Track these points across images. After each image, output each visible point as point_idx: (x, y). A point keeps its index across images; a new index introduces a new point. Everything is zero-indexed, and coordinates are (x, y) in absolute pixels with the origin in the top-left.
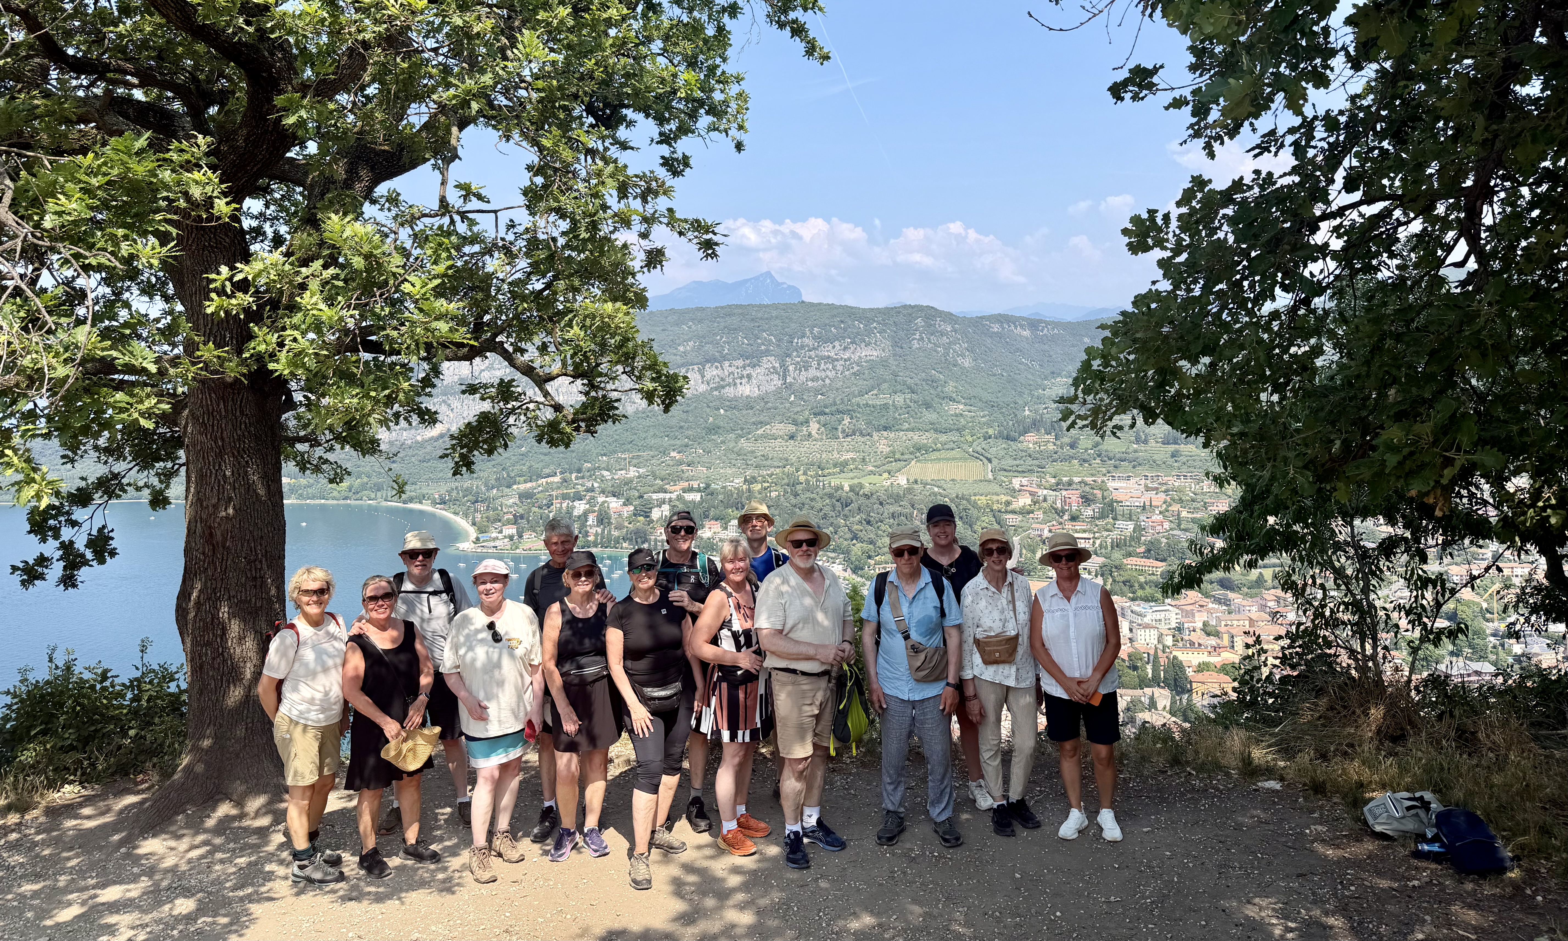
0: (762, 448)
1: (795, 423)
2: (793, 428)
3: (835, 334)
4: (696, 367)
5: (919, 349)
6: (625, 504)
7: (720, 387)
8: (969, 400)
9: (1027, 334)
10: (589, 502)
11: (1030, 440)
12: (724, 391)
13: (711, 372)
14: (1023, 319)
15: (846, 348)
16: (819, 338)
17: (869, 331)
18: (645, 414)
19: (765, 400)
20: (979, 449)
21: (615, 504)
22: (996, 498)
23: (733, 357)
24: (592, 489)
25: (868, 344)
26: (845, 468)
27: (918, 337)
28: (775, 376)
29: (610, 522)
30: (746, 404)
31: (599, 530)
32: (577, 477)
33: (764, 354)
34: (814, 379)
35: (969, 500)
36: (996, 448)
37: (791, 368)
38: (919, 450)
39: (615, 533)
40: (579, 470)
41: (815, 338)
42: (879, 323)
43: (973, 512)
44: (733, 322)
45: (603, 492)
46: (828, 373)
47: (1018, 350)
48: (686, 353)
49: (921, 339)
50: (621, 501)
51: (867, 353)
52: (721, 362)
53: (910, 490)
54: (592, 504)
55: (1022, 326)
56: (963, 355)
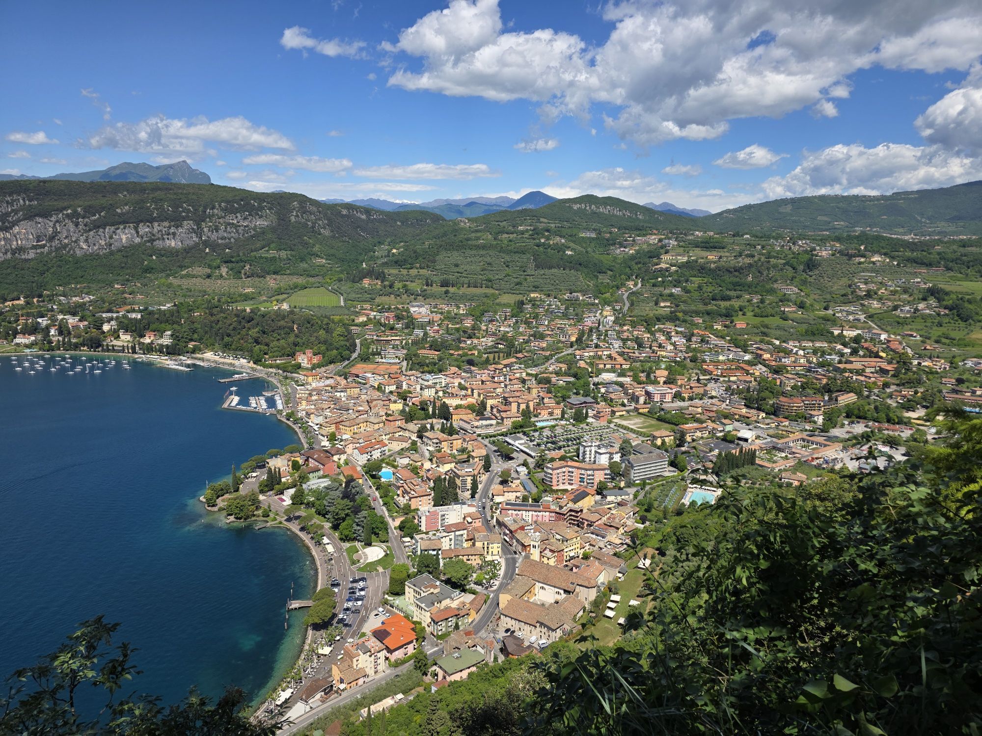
0: (186, 283)
1: (210, 267)
2: (209, 271)
3: (237, 209)
4: (131, 225)
5: (296, 222)
6: (80, 320)
7: (152, 241)
8: (329, 257)
9: (364, 217)
10: (50, 319)
11: (366, 282)
12: (155, 243)
13: (144, 229)
14: (362, 207)
15: (245, 219)
16: (225, 210)
17: (261, 208)
18: (94, 257)
19: (187, 251)
20: (335, 287)
21: (72, 321)
22: (346, 317)
23: (160, 219)
24: (52, 310)
25: (261, 217)
26: (247, 298)
27: (294, 214)
28: (194, 235)
29: (69, 333)
30: (172, 253)
31: (61, 339)
32: (38, 301)
33: (184, 219)
34: (223, 238)
35: (329, 319)
36: (346, 287)
37: (205, 230)
38: (296, 287)
39: (74, 341)
40: (40, 296)
41: (222, 210)
42: (268, 203)
43: (332, 325)
44: (158, 194)
45: (62, 312)
46: (233, 234)
47: (358, 227)
48: (123, 214)
49: (297, 216)
50: (77, 318)
51: (260, 223)
52: (151, 223)
53: (292, 312)
54: (53, 320)
55: (361, 212)
56: (324, 228)
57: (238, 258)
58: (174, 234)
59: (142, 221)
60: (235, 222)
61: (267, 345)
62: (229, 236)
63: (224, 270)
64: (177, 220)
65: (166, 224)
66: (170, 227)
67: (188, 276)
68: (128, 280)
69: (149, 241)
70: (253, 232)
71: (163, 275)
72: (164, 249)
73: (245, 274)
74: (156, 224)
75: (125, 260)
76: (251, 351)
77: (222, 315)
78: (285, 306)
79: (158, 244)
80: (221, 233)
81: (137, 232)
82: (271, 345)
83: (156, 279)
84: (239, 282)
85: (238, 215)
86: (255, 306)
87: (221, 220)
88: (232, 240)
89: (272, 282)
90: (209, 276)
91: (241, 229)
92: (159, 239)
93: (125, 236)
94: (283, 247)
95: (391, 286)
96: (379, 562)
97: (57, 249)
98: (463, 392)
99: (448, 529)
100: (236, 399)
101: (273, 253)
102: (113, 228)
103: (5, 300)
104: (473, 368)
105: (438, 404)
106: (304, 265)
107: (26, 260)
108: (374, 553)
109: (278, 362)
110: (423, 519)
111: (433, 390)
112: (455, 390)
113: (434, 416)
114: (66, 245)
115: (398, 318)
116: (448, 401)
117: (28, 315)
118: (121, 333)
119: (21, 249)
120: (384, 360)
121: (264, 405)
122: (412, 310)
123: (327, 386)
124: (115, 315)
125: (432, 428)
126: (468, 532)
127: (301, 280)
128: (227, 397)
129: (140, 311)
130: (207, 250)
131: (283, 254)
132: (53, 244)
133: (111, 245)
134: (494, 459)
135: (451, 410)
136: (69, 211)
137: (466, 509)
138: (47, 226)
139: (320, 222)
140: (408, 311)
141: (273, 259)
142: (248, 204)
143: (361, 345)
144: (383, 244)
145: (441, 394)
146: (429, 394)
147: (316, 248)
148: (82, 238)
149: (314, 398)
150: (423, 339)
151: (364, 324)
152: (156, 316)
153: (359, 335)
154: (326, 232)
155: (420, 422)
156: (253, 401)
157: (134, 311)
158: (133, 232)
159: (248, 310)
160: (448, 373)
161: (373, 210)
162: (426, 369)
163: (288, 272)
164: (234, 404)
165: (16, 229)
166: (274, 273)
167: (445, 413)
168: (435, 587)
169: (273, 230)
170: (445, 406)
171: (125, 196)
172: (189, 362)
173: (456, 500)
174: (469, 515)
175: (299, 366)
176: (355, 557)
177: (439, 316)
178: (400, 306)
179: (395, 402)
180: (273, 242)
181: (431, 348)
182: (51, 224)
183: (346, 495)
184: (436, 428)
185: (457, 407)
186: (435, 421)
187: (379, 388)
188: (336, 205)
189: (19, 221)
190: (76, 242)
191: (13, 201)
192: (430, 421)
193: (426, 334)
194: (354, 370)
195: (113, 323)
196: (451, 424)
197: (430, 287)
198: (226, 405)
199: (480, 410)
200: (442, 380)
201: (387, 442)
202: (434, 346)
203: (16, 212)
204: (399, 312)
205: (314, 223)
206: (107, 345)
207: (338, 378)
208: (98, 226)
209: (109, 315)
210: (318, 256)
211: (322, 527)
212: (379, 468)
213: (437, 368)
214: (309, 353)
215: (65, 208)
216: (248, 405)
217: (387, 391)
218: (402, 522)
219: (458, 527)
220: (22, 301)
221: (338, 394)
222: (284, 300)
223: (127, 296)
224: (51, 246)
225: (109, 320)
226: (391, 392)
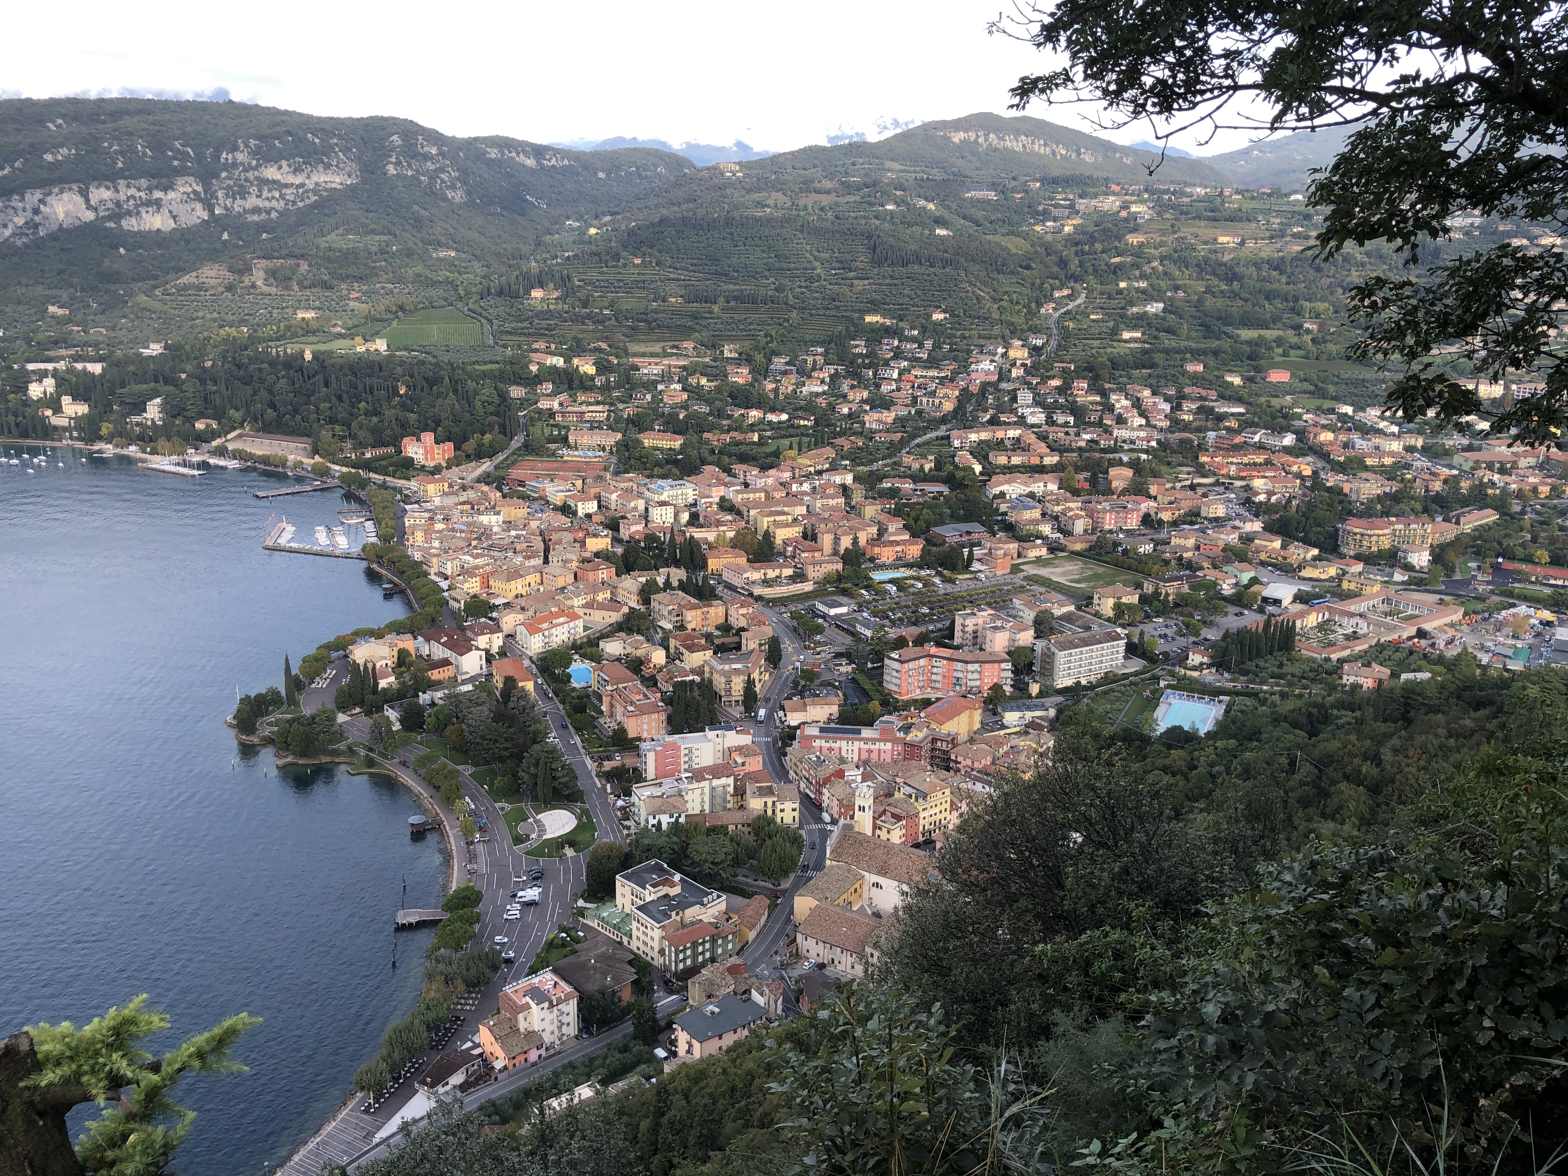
0: (187, 302)
1: (231, 268)
2: (229, 277)
4: (75, 187)
5: (397, 176)
7: (116, 218)
8: (462, 246)
9: (531, 163)
11: (537, 296)
13: (100, 194)
15: (297, 170)
17: (328, 150)
19: (187, 237)
20: (477, 307)
23: (132, 173)
25: (327, 167)
26: (304, 330)
27: (394, 159)
30: (157, 242)
34: (256, 210)
35: (464, 370)
36: (496, 306)
37: (220, 194)
38: (399, 308)
41: (252, 153)
42: (341, 137)
43: (471, 383)
47: (521, 183)
48: (56, 164)
49: (399, 163)
52: (113, 181)
53: (392, 358)
55: (525, 153)
56: (453, 187)
57: (285, 250)
58: (159, 203)
59: (94, 178)
60: (277, 177)
61: (346, 423)
62: (267, 204)
63: (260, 274)
64: (163, 176)
65: (143, 183)
66: (149, 190)
67: (191, 286)
68: (74, 298)
69: (109, 218)
70: (313, 198)
71: (142, 286)
72: (141, 234)
73: (300, 282)
74: (122, 183)
75: (64, 256)
76: (315, 436)
78: (379, 346)
79: (130, 224)
80: (252, 201)
81: (87, 200)
82: (354, 424)
83: (129, 294)
85: (284, 163)
86: (321, 347)
87: (250, 175)
88: (274, 215)
89: (351, 298)
91: (289, 193)
92: (129, 214)
93: (63, 208)
94: (371, 227)
96: (567, 838)
101: (353, 240)
102: (38, 195)
106: (414, 263)
108: (559, 821)
109: (368, 456)
118: (66, 400)
124: (50, 366)
127: (408, 294)
128: (273, 526)
129: (100, 358)
130: (225, 236)
131: (372, 240)
133: (36, 226)
135: (705, 550)
137: (733, 739)
139: (445, 176)
141: (354, 252)
142: (301, 140)
147: (438, 230)
152: (132, 368)
154: (457, 196)
156: (321, 533)
157: (86, 358)
158: (78, 199)
159: (308, 355)
160: (701, 477)
162: (656, 469)
163: (382, 274)
166: (357, 279)
169: (353, 192)
171: (59, 127)
172: (198, 458)
173: (714, 722)
175: (408, 465)
176: (521, 829)
179: (596, 535)
180: (351, 217)
195: (48, 381)
198: (270, 543)
205: (433, 178)
208: (10, 189)
209: (40, 366)
210: (441, 244)
212: (567, 663)
214: (428, 439)
216: (313, 541)
219: (718, 771)
222: (376, 334)
223: (73, 328)
225: (42, 375)
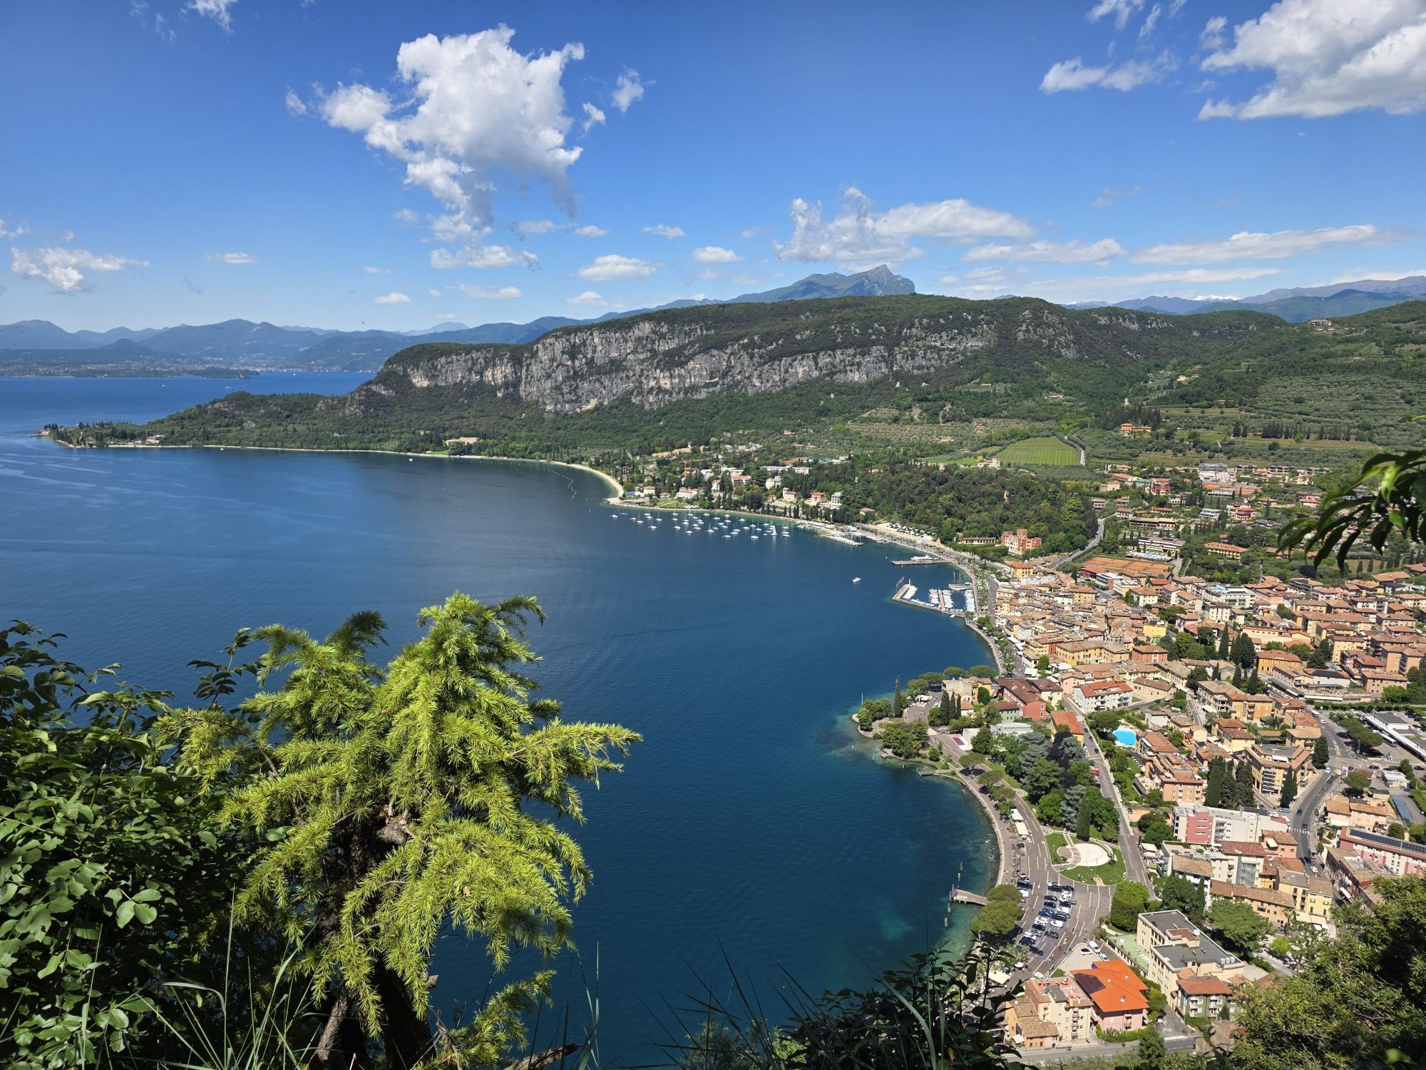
0: (866, 429)
1: (899, 407)
2: (896, 412)
3: (943, 326)
4: (810, 355)
5: (1025, 340)
6: (744, 474)
7: (832, 374)
8: (1069, 390)
9: (1135, 327)
10: (714, 471)
11: (1126, 430)
12: (835, 377)
13: (824, 360)
14: (1132, 311)
15: (952, 339)
16: (927, 329)
17: (976, 323)
18: (764, 396)
19: (872, 386)
20: (1075, 436)
21: (735, 474)
22: (1085, 482)
23: (845, 346)
24: (717, 460)
25: (974, 335)
26: (942, 450)
27: (1024, 328)
28: (883, 365)
29: (731, 489)
30: (854, 389)
31: (722, 495)
32: (704, 450)
33: (874, 343)
34: (920, 368)
35: (1058, 484)
36: (1091, 436)
37: (898, 357)
38: (1014, 436)
39: (735, 498)
40: (707, 443)
41: (923, 328)
42: (987, 314)
43: (1061, 494)
44: (847, 312)
45: (726, 463)
46: (933, 362)
47: (1124, 342)
48: (802, 341)
49: (1028, 331)
50: (741, 471)
51: (973, 343)
52: (833, 351)
53: (1002, 472)
54: (717, 472)
55: (1131, 319)
56: (1068, 347)
57: (937, 395)
58: (859, 364)
59: (822, 349)
60: (938, 344)
61: (963, 518)
62: (929, 364)
63: (916, 412)
64: (863, 346)
65: (851, 351)
66: (854, 356)
67: (871, 420)
68: (799, 425)
69: (828, 375)
70: (961, 358)
71: (841, 418)
72: (845, 384)
73: (944, 417)
74: (839, 352)
75: (798, 399)
76: (939, 525)
77: (907, 473)
78: (995, 464)
79: (840, 378)
80: (919, 361)
81: (816, 364)
82: (968, 519)
83: (832, 424)
84: (935, 428)
85: (944, 334)
86: (952, 462)
87: (920, 343)
88: (932, 370)
89: (979, 428)
90: (896, 420)
91: (944, 355)
92: (840, 372)
93: (802, 369)
94: (1001, 377)
95: (1168, 436)
96: (1098, 870)
97: (730, 387)
98: (1286, 623)
99: (1228, 849)
100: (911, 590)
101: (986, 386)
102: (789, 359)
103: (674, 447)
104: (1311, 582)
105: (1233, 636)
106: (1029, 403)
107: (698, 401)
108: (1092, 854)
109: (976, 543)
110: (1183, 822)
111: (1227, 613)
112: (1271, 617)
113: (1222, 655)
114: (739, 382)
115: (1175, 488)
116: (1251, 634)
117: (694, 465)
118: (785, 490)
119: (694, 388)
120: (1141, 554)
121: (949, 602)
122: (1203, 475)
123: (1044, 586)
124: (780, 469)
125: (1217, 675)
126: (1266, 862)
127: (1021, 426)
128: (901, 586)
129: (809, 465)
130: (898, 385)
131: (1000, 388)
132: (726, 381)
133: (785, 381)
134: (1336, 747)
135: (1258, 649)
136: (746, 341)
137: (1266, 824)
138: (721, 359)
139: (1062, 339)
140: (1194, 477)
141: (985, 395)
142: (959, 317)
143: (1106, 527)
144: (1164, 368)
145: (1241, 620)
146: (1217, 617)
147: (1051, 379)
148: (756, 373)
149: (1022, 601)
150: (1217, 524)
151: (1114, 495)
152: (826, 472)
153: (1103, 512)
154: (1070, 354)
155: (1196, 662)
156: (934, 594)
157: (801, 464)
158: (811, 363)
159: (942, 468)
160: (1260, 585)
161: (1152, 315)
162: (1217, 574)
163: (1005, 413)
164: (908, 596)
165: (691, 364)
166: (985, 415)
167: (1244, 655)
168: (1192, 937)
169: (989, 352)
170: (1246, 643)
171: (807, 318)
172: (859, 534)
173: (1249, 804)
174: (1273, 835)
175: (1004, 552)
176: (1060, 852)
177: (1253, 487)
178: (1181, 469)
179: (1153, 623)
180: (987, 371)
181: (1231, 540)
182: (726, 357)
183: (1055, 755)
184: (1223, 677)
185: (1270, 647)
186: (1222, 664)
187: (1128, 599)
188: (1091, 310)
189: (695, 354)
190: (749, 378)
191: (691, 330)
192: (1214, 662)
193: (1224, 517)
194: (1089, 566)
195: (777, 478)
196: (1255, 674)
197: (1241, 438)
198: (897, 597)
199: (1318, 658)
200: (1247, 596)
201: (1132, 686)
202: (1237, 537)
203: (692, 343)
204: (1178, 477)
205: (1051, 341)
206: (768, 506)
207: (1063, 575)
208: (774, 357)
209: (774, 468)
210: (1052, 389)
211: (1013, 794)
212: (1115, 725)
213: (1240, 575)
214: (1022, 534)
215: (742, 338)
216: (927, 600)
217: (1141, 604)
218: (1143, 818)
219: (1248, 849)
220: (688, 450)
221: (1060, 600)
222: (993, 455)
223: (796, 445)
224: (723, 384)
225: (775, 474)
226: (1148, 607)
